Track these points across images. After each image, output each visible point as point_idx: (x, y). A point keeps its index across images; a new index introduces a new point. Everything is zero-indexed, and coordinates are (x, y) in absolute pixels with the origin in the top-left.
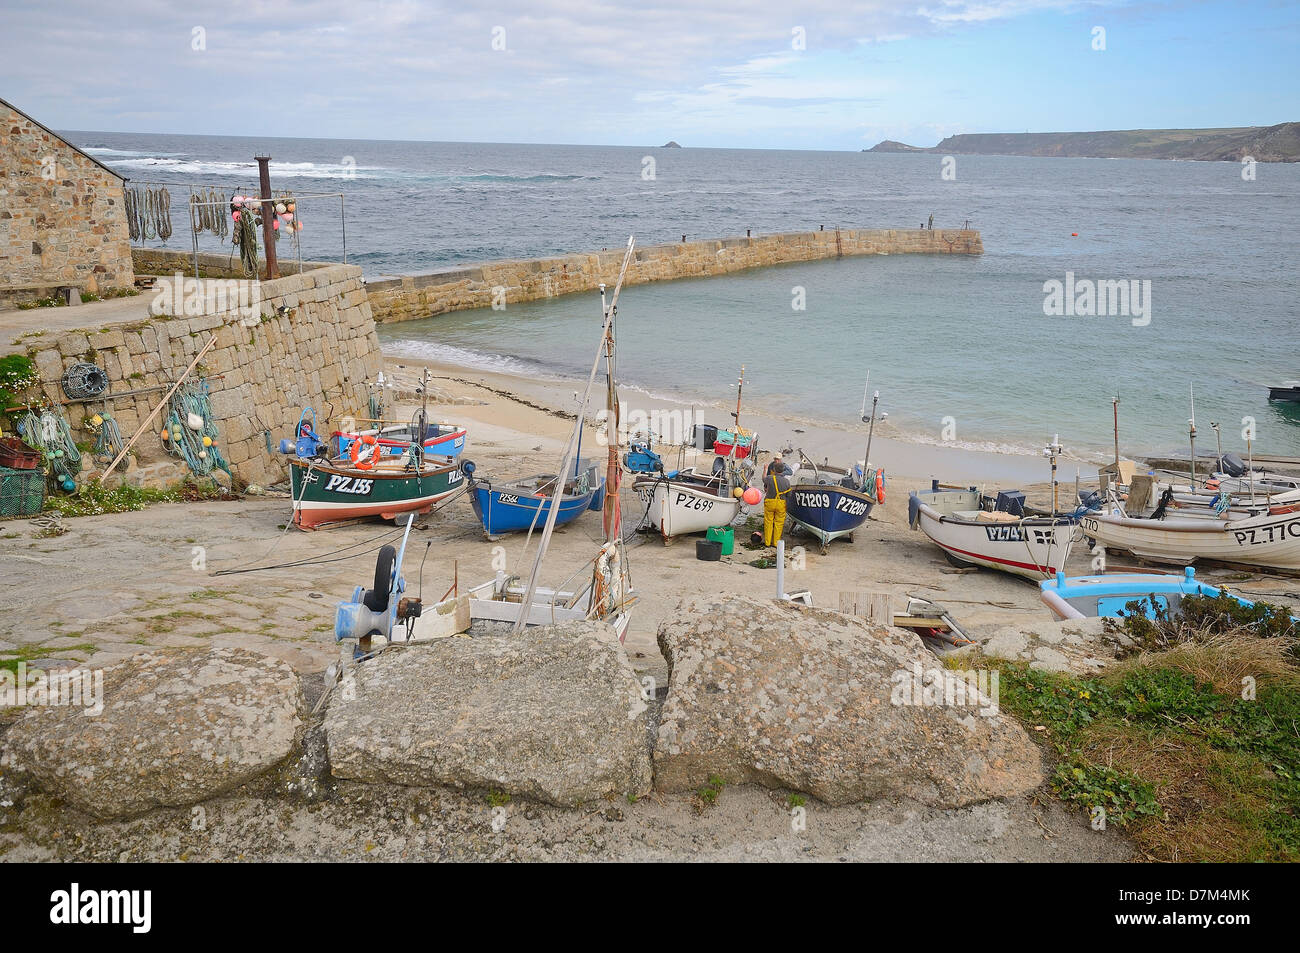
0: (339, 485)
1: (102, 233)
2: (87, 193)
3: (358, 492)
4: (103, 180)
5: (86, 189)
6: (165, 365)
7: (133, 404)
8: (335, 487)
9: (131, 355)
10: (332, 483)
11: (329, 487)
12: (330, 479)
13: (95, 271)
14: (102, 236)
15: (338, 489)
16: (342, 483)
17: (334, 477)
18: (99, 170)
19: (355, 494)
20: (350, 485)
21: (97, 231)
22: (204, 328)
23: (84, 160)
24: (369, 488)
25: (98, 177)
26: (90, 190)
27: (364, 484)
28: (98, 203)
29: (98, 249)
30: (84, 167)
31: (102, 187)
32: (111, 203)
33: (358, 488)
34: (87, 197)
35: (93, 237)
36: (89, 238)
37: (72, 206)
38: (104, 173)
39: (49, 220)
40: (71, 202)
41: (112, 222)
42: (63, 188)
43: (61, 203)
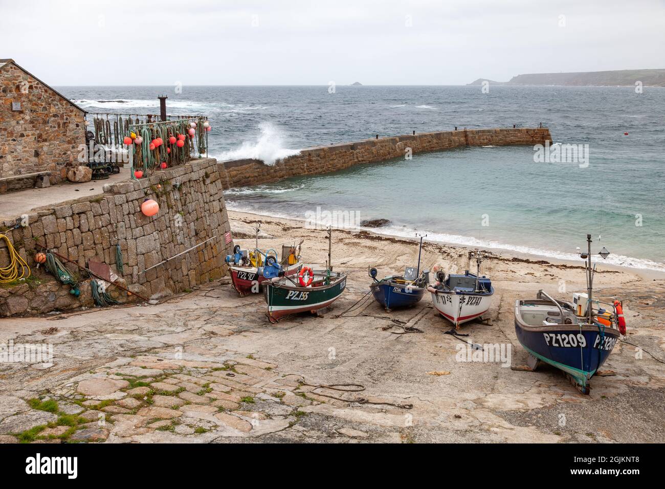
0: (292, 296)
1: (71, 144)
2: (65, 121)
3: (302, 299)
4: (74, 113)
5: (65, 119)
6: (112, 222)
7: (94, 246)
8: (290, 297)
9: (94, 216)
10: (289, 295)
11: (288, 298)
12: (288, 293)
13: (66, 166)
14: (71, 145)
15: (292, 298)
16: (294, 294)
17: (291, 292)
18: (72, 108)
19: (300, 300)
20: (298, 296)
21: (69, 142)
22: (134, 198)
23: (65, 102)
24: (307, 296)
25: (72, 111)
26: (67, 119)
27: (305, 294)
28: (72, 126)
29: (69, 152)
30: (65, 106)
31: (73, 117)
32: (77, 126)
33: (302, 297)
34: (64, 123)
35: (66, 146)
36: (64, 146)
37: (57, 129)
38: (75, 109)
39: (44, 137)
40: (56, 126)
41: (77, 137)
42: (53, 119)
43: (51, 127)
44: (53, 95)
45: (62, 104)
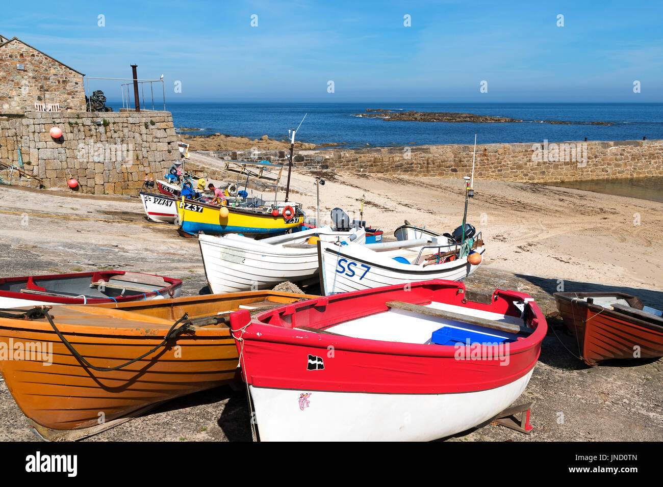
4: (73, 75)
5: (64, 78)
13: (67, 109)
14: (71, 96)
18: (71, 71)
21: (69, 94)
23: (64, 67)
25: (71, 73)
26: (66, 78)
28: (71, 83)
29: (69, 101)
30: (64, 70)
31: (72, 77)
32: (77, 83)
34: (64, 81)
35: (66, 96)
36: (65, 96)
37: (57, 84)
38: (74, 72)
39: (46, 88)
40: (57, 82)
41: (77, 92)
42: (53, 77)
43: (52, 82)
44: (53, 62)
45: (61, 68)
